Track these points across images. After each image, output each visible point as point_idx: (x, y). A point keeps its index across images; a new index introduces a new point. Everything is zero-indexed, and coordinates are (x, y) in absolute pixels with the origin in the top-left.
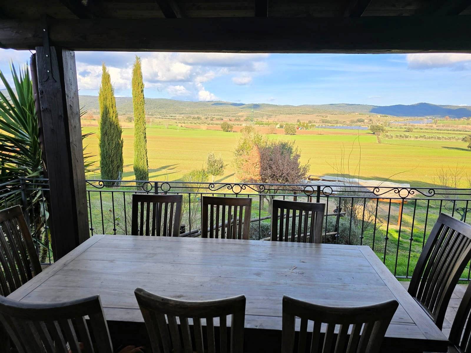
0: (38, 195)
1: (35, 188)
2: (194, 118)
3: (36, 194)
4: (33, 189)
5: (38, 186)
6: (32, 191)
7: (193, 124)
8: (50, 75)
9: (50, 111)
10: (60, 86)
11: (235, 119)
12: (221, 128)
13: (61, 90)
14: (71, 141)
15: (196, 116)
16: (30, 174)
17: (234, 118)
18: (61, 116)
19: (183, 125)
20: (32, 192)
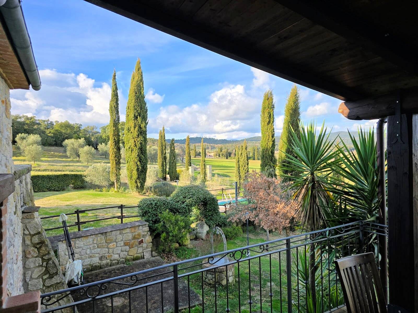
0: (373, 237)
1: (371, 231)
3: (372, 236)
4: (370, 231)
5: (374, 229)
6: (369, 233)
8: (399, 139)
9: (396, 169)
10: (408, 147)
13: (408, 150)
14: (414, 196)
16: (368, 218)
18: (406, 173)
20: (369, 235)
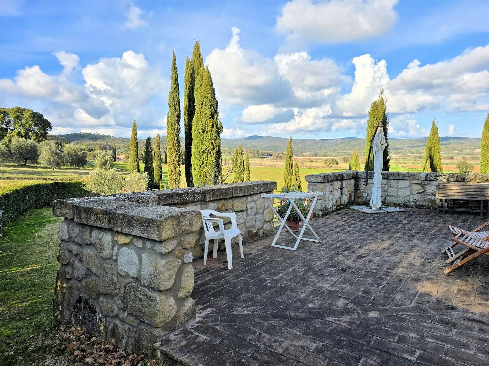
2: (415, 157)
7: (416, 164)
11: (472, 158)
12: (457, 168)
15: (418, 155)
17: (470, 156)
19: (405, 165)
